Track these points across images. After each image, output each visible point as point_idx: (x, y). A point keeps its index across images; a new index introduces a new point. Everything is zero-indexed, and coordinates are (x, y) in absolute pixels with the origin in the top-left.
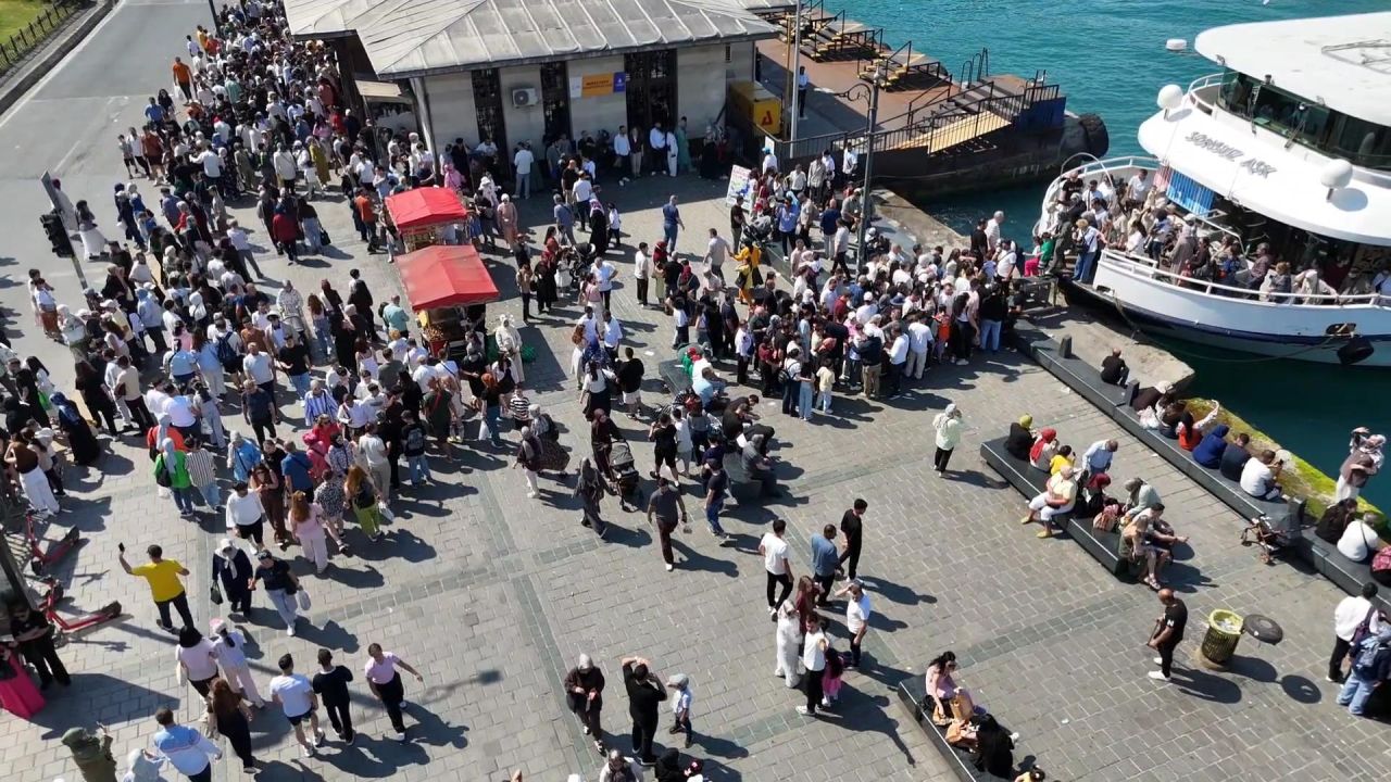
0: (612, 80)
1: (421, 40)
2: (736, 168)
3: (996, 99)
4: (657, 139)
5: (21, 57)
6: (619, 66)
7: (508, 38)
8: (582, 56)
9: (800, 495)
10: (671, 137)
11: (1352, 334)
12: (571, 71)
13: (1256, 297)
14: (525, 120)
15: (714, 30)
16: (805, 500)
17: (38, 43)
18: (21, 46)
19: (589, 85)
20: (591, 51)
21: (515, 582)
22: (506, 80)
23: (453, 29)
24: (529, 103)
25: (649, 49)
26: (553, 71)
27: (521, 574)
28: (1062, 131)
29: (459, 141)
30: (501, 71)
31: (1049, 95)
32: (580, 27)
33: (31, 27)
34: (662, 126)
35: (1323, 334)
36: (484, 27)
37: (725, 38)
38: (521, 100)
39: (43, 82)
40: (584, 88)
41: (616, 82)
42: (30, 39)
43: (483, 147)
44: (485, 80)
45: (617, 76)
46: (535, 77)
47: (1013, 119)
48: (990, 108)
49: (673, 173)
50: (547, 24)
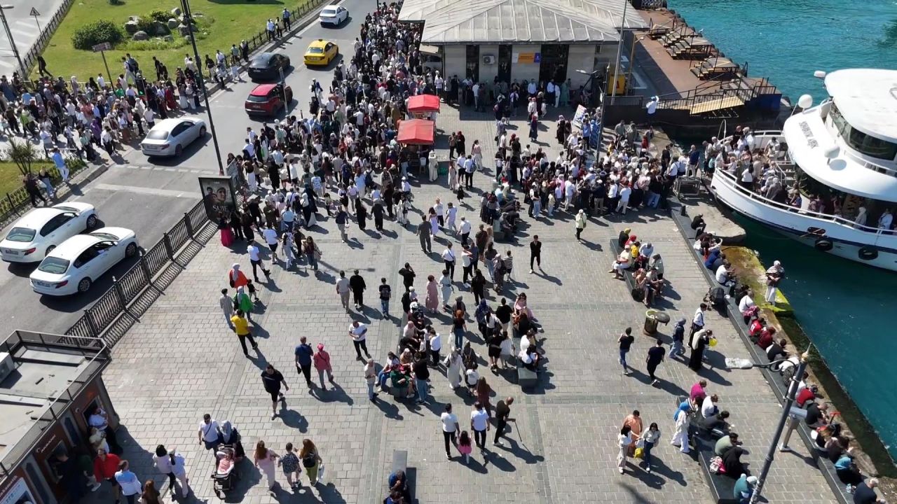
0: (533, 57)
1: (447, 28)
2: (580, 106)
3: (743, 90)
4: (550, 88)
5: (300, 17)
6: (538, 50)
7: (485, 31)
8: (519, 43)
9: (522, 243)
10: (557, 87)
11: (823, 235)
12: (514, 49)
13: (796, 211)
14: (488, 72)
15: (587, 37)
16: (521, 245)
17: (310, 10)
18: (302, 11)
19: (521, 58)
20: (522, 41)
21: (396, 246)
22: (482, 51)
23: (462, 25)
24: (491, 63)
25: (551, 43)
26: (505, 49)
27: (398, 244)
28: (778, 113)
29: (456, 76)
30: (480, 46)
31: (770, 91)
32: (522, 29)
33: (308, 4)
34: (555, 81)
35: (806, 231)
36: (477, 25)
37: (591, 42)
38: (487, 62)
39: (306, 29)
40: (519, 59)
41: (536, 57)
42: (306, 9)
43: (466, 81)
44: (473, 50)
45: (537, 54)
46: (496, 51)
47: (746, 102)
48: (738, 95)
49: (557, 105)
50: (507, 27)
